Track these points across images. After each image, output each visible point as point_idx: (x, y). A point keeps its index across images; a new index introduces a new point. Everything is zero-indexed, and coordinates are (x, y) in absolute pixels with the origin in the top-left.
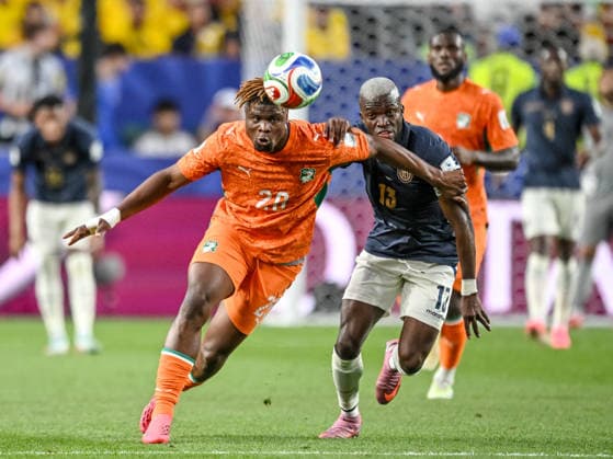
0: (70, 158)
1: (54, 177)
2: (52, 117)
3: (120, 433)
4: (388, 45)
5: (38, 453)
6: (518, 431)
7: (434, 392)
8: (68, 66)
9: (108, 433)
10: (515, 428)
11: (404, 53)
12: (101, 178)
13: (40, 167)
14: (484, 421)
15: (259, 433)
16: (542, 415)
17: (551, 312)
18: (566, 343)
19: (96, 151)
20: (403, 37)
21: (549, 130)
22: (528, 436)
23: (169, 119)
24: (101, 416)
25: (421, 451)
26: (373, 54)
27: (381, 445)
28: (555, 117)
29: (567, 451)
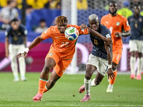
0: (19, 34)
1: (16, 38)
2: (15, 24)
3: (32, 100)
4: (97, 6)
5: (12, 105)
6: (129, 100)
7: (108, 90)
8: (19, 11)
9: (29, 100)
10: (128, 99)
11: (101, 8)
12: (27, 38)
13: (12, 36)
14: (120, 98)
15: (65, 100)
16: (134, 96)
17: (137, 71)
18: (140, 79)
19: (26, 32)
20: (100, 4)
21: (136, 25)
22: (131, 101)
23: (43, 24)
24: (27, 96)
25: (105, 105)
26: (93, 8)
27: (95, 103)
28: (138, 22)
29: (141, 105)
